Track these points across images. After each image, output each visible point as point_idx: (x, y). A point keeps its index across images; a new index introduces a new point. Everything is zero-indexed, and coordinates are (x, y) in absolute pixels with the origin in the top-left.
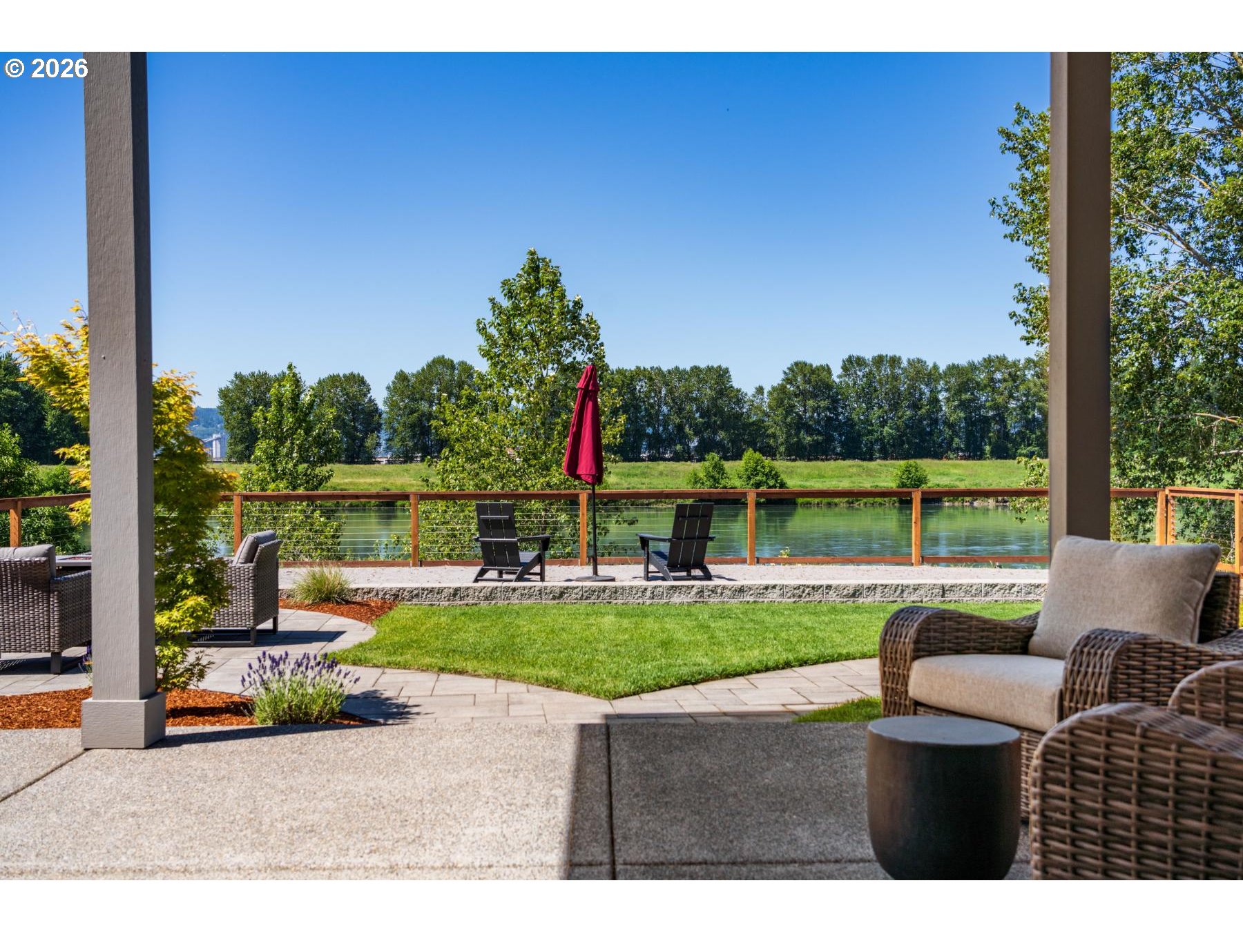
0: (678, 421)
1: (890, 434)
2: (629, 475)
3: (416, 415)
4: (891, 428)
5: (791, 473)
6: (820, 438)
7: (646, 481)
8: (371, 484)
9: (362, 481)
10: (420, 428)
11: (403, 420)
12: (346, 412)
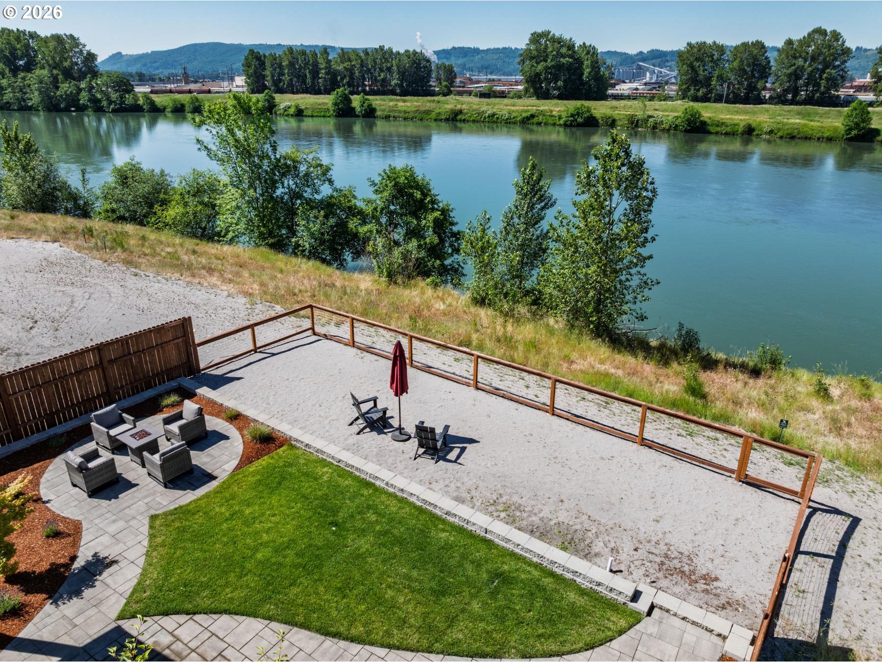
3: (794, 67)
10: (796, 76)
11: (785, 71)
12: (749, 65)
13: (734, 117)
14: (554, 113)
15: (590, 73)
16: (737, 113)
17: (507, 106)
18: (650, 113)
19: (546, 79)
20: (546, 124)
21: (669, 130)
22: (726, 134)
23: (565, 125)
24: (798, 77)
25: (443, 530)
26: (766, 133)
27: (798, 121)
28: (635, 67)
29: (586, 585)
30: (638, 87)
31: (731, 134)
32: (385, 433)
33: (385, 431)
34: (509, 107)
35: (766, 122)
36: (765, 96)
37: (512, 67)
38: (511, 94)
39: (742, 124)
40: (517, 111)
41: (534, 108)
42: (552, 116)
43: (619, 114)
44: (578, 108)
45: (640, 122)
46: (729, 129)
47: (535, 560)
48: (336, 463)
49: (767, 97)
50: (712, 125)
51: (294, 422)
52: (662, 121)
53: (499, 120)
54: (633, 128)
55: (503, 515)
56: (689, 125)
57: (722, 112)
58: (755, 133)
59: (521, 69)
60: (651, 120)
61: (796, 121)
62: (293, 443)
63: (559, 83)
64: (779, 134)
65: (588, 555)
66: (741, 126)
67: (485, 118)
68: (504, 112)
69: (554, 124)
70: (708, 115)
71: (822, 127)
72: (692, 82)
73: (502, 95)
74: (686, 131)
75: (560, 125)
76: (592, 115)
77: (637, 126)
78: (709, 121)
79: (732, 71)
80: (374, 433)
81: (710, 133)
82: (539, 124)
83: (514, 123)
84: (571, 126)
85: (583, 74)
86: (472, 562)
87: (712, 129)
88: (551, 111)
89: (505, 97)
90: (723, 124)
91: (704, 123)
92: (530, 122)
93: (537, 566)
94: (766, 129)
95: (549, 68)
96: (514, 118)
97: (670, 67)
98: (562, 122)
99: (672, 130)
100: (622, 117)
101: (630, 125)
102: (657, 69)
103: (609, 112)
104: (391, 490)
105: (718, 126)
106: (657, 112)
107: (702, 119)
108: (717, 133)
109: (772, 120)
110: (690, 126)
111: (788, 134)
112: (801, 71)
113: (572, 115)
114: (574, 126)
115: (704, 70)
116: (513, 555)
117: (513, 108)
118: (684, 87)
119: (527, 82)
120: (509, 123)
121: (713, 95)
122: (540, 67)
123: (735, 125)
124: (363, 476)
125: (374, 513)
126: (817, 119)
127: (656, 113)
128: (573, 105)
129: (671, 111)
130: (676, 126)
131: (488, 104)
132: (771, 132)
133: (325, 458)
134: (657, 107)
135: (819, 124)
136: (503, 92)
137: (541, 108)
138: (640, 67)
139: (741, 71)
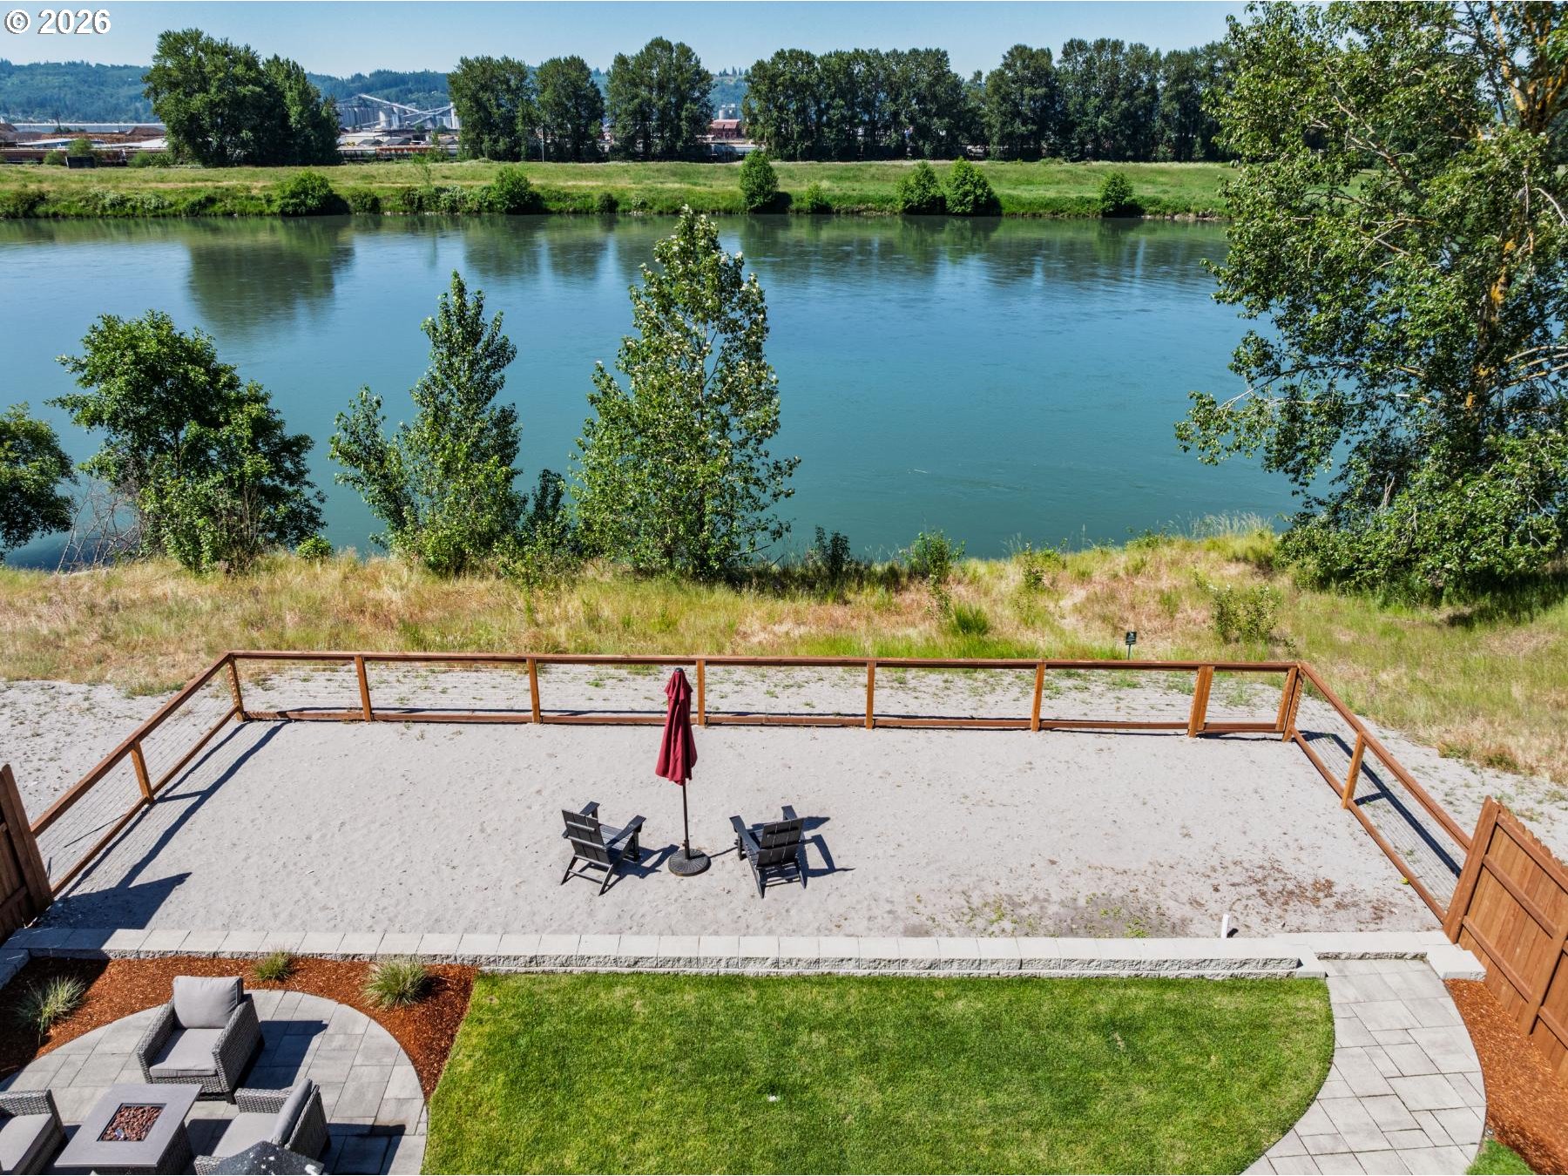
0: (894, 108)
1: (1104, 126)
2: (841, 178)
3: (636, 101)
4: (1107, 119)
5: (999, 178)
6: (1035, 128)
7: (857, 185)
8: (592, 188)
9: (584, 183)
10: (641, 114)
11: (624, 106)
12: (569, 99)
13: (579, 183)
14: (254, 192)
15: (301, 115)
16: (582, 176)
17: (146, 181)
18: (438, 183)
19: (214, 125)
20: (243, 214)
21: (479, 212)
22: (576, 213)
23: (283, 214)
24: (646, 117)
25: (949, 998)
26: (637, 208)
27: (677, 186)
28: (355, 103)
29: (1222, 974)
30: (380, 139)
31: (582, 213)
32: (653, 869)
33: (648, 864)
34: (153, 185)
35: (632, 189)
36: (603, 148)
37: (101, 103)
38: (137, 160)
39: (596, 195)
40: (173, 191)
41: (209, 184)
42: (252, 198)
43: (382, 188)
44: (302, 180)
45: (425, 201)
46: (578, 205)
47: (1125, 973)
48: (627, 970)
49: (607, 150)
50: (550, 199)
51: (436, 925)
52: (464, 197)
53: (138, 212)
54: (415, 213)
55: (1007, 924)
56: (512, 199)
57: (558, 177)
58: (620, 209)
59: (154, 106)
60: (443, 196)
61: (673, 185)
62: (486, 969)
63: (243, 134)
64: (656, 208)
65: (1178, 929)
66: (596, 198)
67: (104, 207)
68: (146, 195)
69: (261, 214)
70: (539, 182)
71: (714, 194)
72: (483, 126)
73: (117, 160)
74: (509, 211)
75: (273, 214)
76: (331, 191)
77: (420, 207)
78: (542, 193)
79: (544, 108)
80: (630, 879)
81: (549, 212)
82: (229, 215)
83: (175, 216)
84: (295, 214)
85: (287, 116)
86: (1053, 1028)
87: (553, 206)
88: (248, 189)
89: (124, 164)
90: (566, 195)
91: (536, 197)
92: (208, 211)
93: (1136, 981)
94: (636, 201)
95: (217, 105)
96: (171, 205)
97: (418, 102)
98: (275, 208)
99: (484, 210)
100: (389, 193)
101: (408, 207)
102: (396, 106)
103: (362, 186)
104: (788, 971)
105: (559, 200)
106: (449, 181)
107: (530, 189)
108: (560, 212)
109: (640, 186)
110: (516, 203)
111: (668, 207)
112: (649, 106)
113: (294, 195)
114: (301, 215)
115: (499, 106)
116: (1086, 982)
117: (161, 186)
118: (472, 135)
119: (175, 132)
120: (161, 215)
121: (523, 148)
122: (198, 101)
123: (587, 196)
124: (706, 970)
125: (811, 1031)
126: (701, 181)
127: (448, 184)
128: (291, 175)
129: (473, 178)
130: (491, 203)
131: (101, 180)
132: (643, 205)
133: (592, 969)
134: (447, 173)
135: (707, 189)
136: (117, 155)
137: (225, 184)
138: (364, 103)
139: (560, 109)
